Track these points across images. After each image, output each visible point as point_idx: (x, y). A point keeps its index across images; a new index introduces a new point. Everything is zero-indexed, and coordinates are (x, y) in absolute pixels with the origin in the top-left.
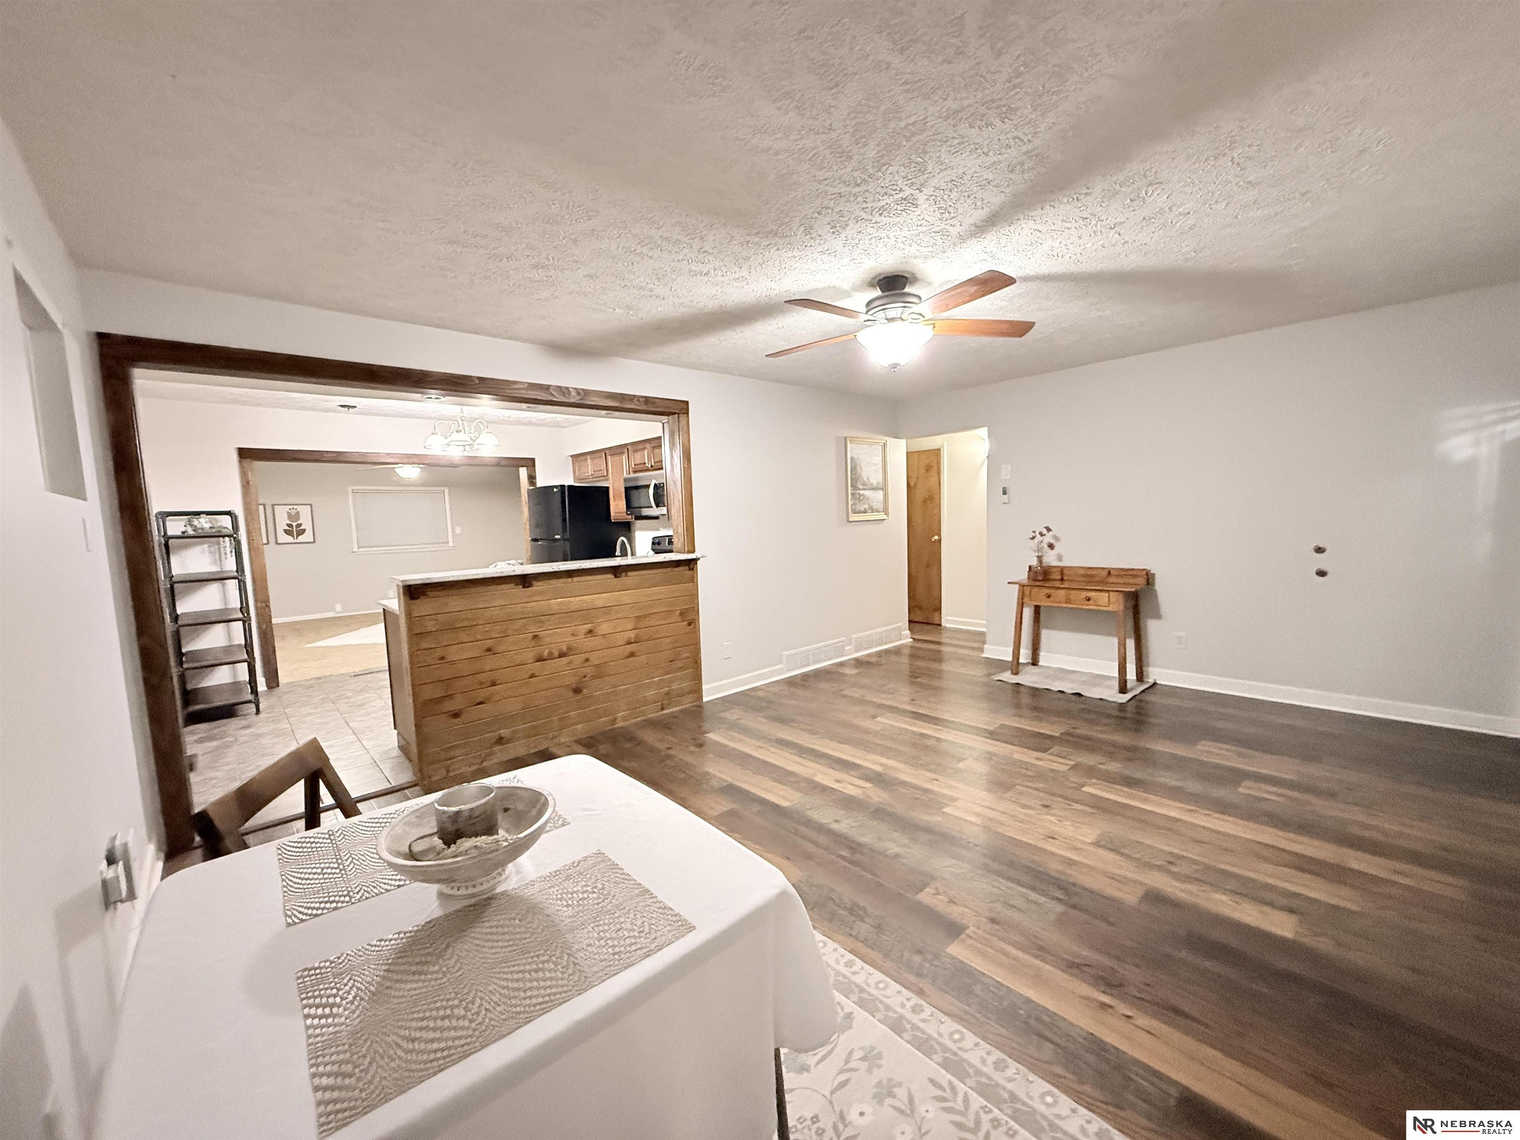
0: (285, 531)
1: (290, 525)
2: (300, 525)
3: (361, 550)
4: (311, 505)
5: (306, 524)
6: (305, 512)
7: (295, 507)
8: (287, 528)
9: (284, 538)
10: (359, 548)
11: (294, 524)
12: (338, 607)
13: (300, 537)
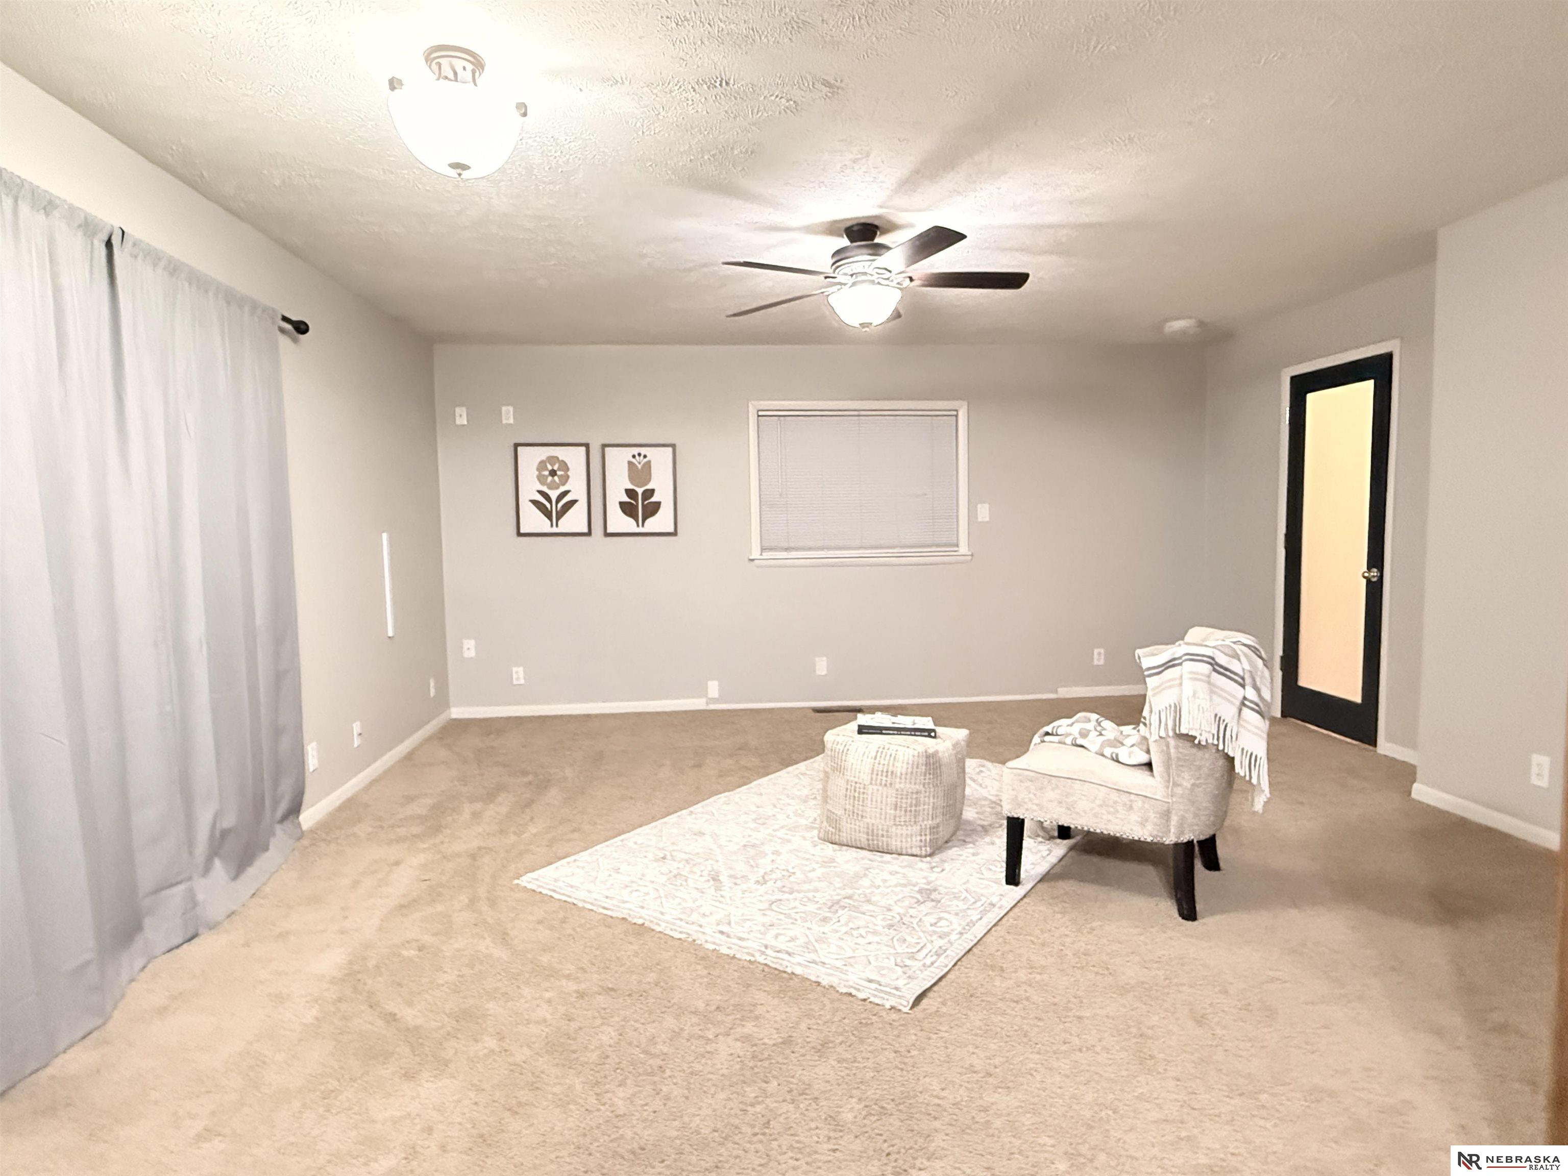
0: (622, 505)
1: (630, 493)
2: (651, 492)
3: (766, 555)
4: (673, 446)
5: (663, 494)
6: (660, 460)
7: (643, 451)
8: (627, 499)
9: (619, 522)
10: (763, 549)
11: (640, 491)
12: (713, 689)
13: (649, 521)
